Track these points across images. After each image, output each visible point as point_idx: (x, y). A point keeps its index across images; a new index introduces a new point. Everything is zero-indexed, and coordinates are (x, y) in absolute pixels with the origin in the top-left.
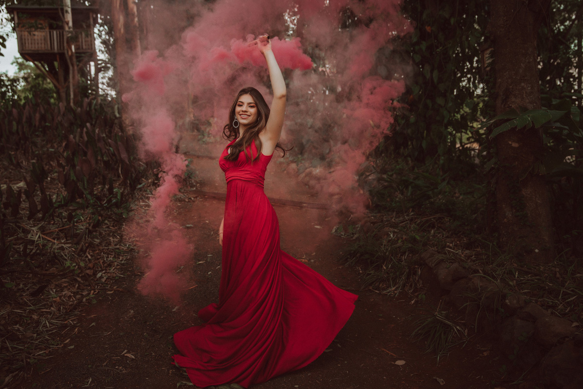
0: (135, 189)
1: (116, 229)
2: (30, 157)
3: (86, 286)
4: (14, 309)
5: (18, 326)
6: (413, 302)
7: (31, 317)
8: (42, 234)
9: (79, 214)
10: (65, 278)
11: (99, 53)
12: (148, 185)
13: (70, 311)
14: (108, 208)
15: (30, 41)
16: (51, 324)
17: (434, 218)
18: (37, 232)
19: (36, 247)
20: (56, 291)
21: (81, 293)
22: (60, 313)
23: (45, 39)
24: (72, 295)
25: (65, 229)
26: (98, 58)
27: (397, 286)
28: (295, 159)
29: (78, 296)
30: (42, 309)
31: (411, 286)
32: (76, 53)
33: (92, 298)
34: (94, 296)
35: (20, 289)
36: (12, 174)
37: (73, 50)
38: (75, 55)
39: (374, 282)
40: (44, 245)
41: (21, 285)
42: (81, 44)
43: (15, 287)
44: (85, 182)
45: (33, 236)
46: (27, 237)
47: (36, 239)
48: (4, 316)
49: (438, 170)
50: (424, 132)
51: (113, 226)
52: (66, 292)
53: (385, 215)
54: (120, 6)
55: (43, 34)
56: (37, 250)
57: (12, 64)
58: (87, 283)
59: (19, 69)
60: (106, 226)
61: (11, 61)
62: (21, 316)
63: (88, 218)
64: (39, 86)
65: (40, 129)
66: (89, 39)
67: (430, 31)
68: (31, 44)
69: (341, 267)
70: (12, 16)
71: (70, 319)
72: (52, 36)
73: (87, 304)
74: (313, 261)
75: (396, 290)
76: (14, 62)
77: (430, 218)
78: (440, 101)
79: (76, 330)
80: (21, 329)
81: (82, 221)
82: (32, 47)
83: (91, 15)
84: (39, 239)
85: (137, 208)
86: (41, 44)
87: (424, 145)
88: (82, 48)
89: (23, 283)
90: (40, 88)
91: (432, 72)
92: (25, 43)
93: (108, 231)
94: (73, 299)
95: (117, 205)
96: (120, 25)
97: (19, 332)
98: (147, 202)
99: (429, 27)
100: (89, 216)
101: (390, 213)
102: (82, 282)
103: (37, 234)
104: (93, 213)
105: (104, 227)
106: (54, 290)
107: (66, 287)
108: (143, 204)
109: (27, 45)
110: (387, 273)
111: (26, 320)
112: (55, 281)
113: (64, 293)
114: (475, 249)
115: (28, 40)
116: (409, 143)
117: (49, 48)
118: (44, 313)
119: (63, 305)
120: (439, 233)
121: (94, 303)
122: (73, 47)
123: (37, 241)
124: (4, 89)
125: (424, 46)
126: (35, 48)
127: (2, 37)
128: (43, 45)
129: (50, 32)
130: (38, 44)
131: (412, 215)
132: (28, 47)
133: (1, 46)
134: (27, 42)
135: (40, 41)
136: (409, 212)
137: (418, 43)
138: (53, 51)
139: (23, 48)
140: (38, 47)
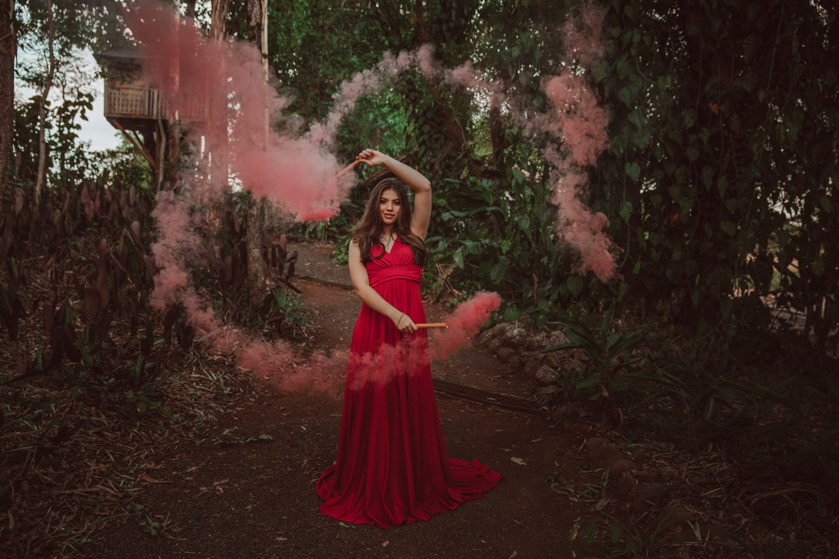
15: (121, 101)
23: (142, 102)
32: (180, 121)
37: (177, 117)
38: (178, 123)
42: (189, 110)
50: (694, 277)
67: (717, 112)
68: (123, 105)
72: (151, 95)
78: (726, 227)
82: (122, 110)
85: (182, 385)
86: (136, 106)
87: (695, 299)
91: (715, 178)
92: (115, 104)
98: (205, 374)
99: (715, 105)
109: (117, 106)
115: (119, 99)
116: (673, 294)
117: (146, 113)
122: (177, 113)
124: (82, 164)
125: (705, 135)
126: (127, 111)
127: (89, 96)
128: (138, 108)
129: (150, 91)
130: (131, 106)
131: (715, 460)
132: (118, 110)
133: (85, 107)
134: (117, 103)
135: (134, 103)
136: (706, 451)
137: (693, 130)
138: (150, 117)
139: (110, 110)
140: (131, 111)
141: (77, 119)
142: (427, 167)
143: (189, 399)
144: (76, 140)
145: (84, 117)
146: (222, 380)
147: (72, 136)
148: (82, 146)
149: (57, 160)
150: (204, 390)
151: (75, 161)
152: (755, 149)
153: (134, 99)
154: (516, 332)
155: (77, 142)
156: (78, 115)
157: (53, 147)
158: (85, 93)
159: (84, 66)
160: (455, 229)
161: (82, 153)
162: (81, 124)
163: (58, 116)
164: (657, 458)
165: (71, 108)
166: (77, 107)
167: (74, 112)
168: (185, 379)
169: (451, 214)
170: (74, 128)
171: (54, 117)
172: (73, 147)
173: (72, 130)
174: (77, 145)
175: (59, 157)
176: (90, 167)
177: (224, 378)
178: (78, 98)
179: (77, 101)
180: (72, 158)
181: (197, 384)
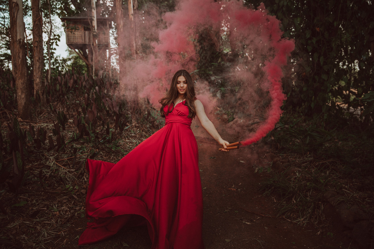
0: (123, 130)
1: (107, 158)
2: (65, 106)
3: (80, 202)
4: (25, 221)
5: (24, 236)
6: (319, 233)
7: (36, 228)
8: (56, 161)
9: (84, 147)
10: (66, 196)
11: (111, 45)
12: (132, 127)
13: (64, 224)
14: (103, 144)
15: (73, 37)
16: (49, 234)
17: (328, 162)
18: (53, 160)
19: (51, 170)
20: (58, 206)
21: (75, 208)
22: (57, 225)
23: (81, 36)
24: (68, 210)
25: (72, 158)
26: (111, 47)
27: (305, 217)
28: (226, 112)
29: (72, 211)
30: (45, 221)
31: (316, 218)
32: (98, 44)
33: (82, 212)
34: (83, 210)
35: (33, 204)
36: (52, 116)
37: (97, 43)
38: (97, 45)
39: (286, 212)
40: (56, 170)
41: (34, 201)
42: (101, 39)
43: (30, 202)
44: (90, 125)
45: (50, 163)
46: (46, 164)
47: (52, 165)
48: (16, 227)
49: (323, 123)
50: (312, 97)
51: (105, 156)
52: (64, 207)
53: (290, 155)
54: (121, 15)
55: (81, 33)
56: (52, 173)
57: (66, 51)
58: (80, 200)
59: (69, 54)
60: (101, 156)
61: (66, 49)
62: (28, 226)
63: (90, 150)
64: (77, 63)
65: (73, 89)
66: (106, 36)
67: (319, 31)
68: (74, 39)
69: (260, 196)
70: (64, 23)
71: (63, 230)
72: (85, 34)
73: (77, 218)
74: (239, 190)
75: (304, 220)
76: (67, 50)
77: (326, 161)
78: (324, 77)
79: (65, 241)
80: (26, 238)
81: (85, 153)
82: (74, 41)
83: (108, 22)
84: (54, 165)
85: (124, 144)
86: (79, 39)
87: (312, 105)
88: (102, 41)
89: (37, 199)
90: (78, 65)
91: (319, 58)
92: (70, 39)
93: (101, 159)
94: (68, 213)
95: (109, 142)
96: (120, 27)
97: (24, 241)
98: (131, 140)
99: (318, 28)
100: (90, 148)
101: (293, 154)
102: (78, 199)
103: (53, 162)
104: (93, 147)
105: (99, 157)
106: (57, 206)
107: (65, 203)
108: (128, 141)
109: (71, 39)
110: (296, 205)
111: (31, 230)
112: (59, 198)
113: (63, 208)
114: (367, 192)
115: (72, 37)
116: (303, 104)
117: (84, 42)
118: (46, 224)
119: (61, 218)
120: (333, 174)
121: (83, 217)
122: (97, 41)
123: (52, 166)
124: (58, 65)
125: (314, 40)
126: (75, 41)
127: (58, 35)
128: (80, 40)
129: (84, 32)
130: (77, 39)
131: (309, 157)
132: (72, 41)
133: (57, 40)
134: (71, 38)
135: (78, 38)
136: (307, 154)
137: (310, 39)
138: (85, 43)
139: (69, 41)
140: (77, 41)
141: (54, 46)
142: (204, 58)
143: (128, 148)
144: (54, 55)
145: (57, 45)
146: (137, 142)
147: (53, 53)
148: (57, 57)
149: (47, 64)
150: (132, 146)
151: (55, 64)
152: (333, 45)
153: (78, 36)
154: (242, 121)
155: (55, 55)
156: (54, 44)
157: (46, 58)
158: (56, 34)
159: (55, 23)
160: (217, 84)
161: (57, 60)
162: (56, 48)
163: (47, 45)
164: (290, 158)
165: (51, 41)
166: (54, 41)
167: (53, 43)
168: (124, 142)
169: (215, 77)
170: (53, 49)
171: (45, 46)
172: (53, 58)
173: (53, 51)
174: (55, 57)
175: (48, 62)
176: (61, 66)
177: (138, 142)
178: (54, 37)
179: (54, 38)
180: (53, 63)
181: (129, 144)
